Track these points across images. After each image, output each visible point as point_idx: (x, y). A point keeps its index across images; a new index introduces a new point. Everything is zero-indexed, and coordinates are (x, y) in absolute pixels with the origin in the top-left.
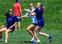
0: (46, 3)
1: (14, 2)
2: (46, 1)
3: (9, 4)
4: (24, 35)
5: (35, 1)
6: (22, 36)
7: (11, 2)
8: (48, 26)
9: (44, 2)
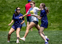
0: (58, 2)
1: (26, 2)
2: (58, 1)
3: (21, 4)
4: (37, 35)
5: (47, 1)
6: (35, 36)
7: (23, 2)
8: (61, 25)
9: (57, 1)
